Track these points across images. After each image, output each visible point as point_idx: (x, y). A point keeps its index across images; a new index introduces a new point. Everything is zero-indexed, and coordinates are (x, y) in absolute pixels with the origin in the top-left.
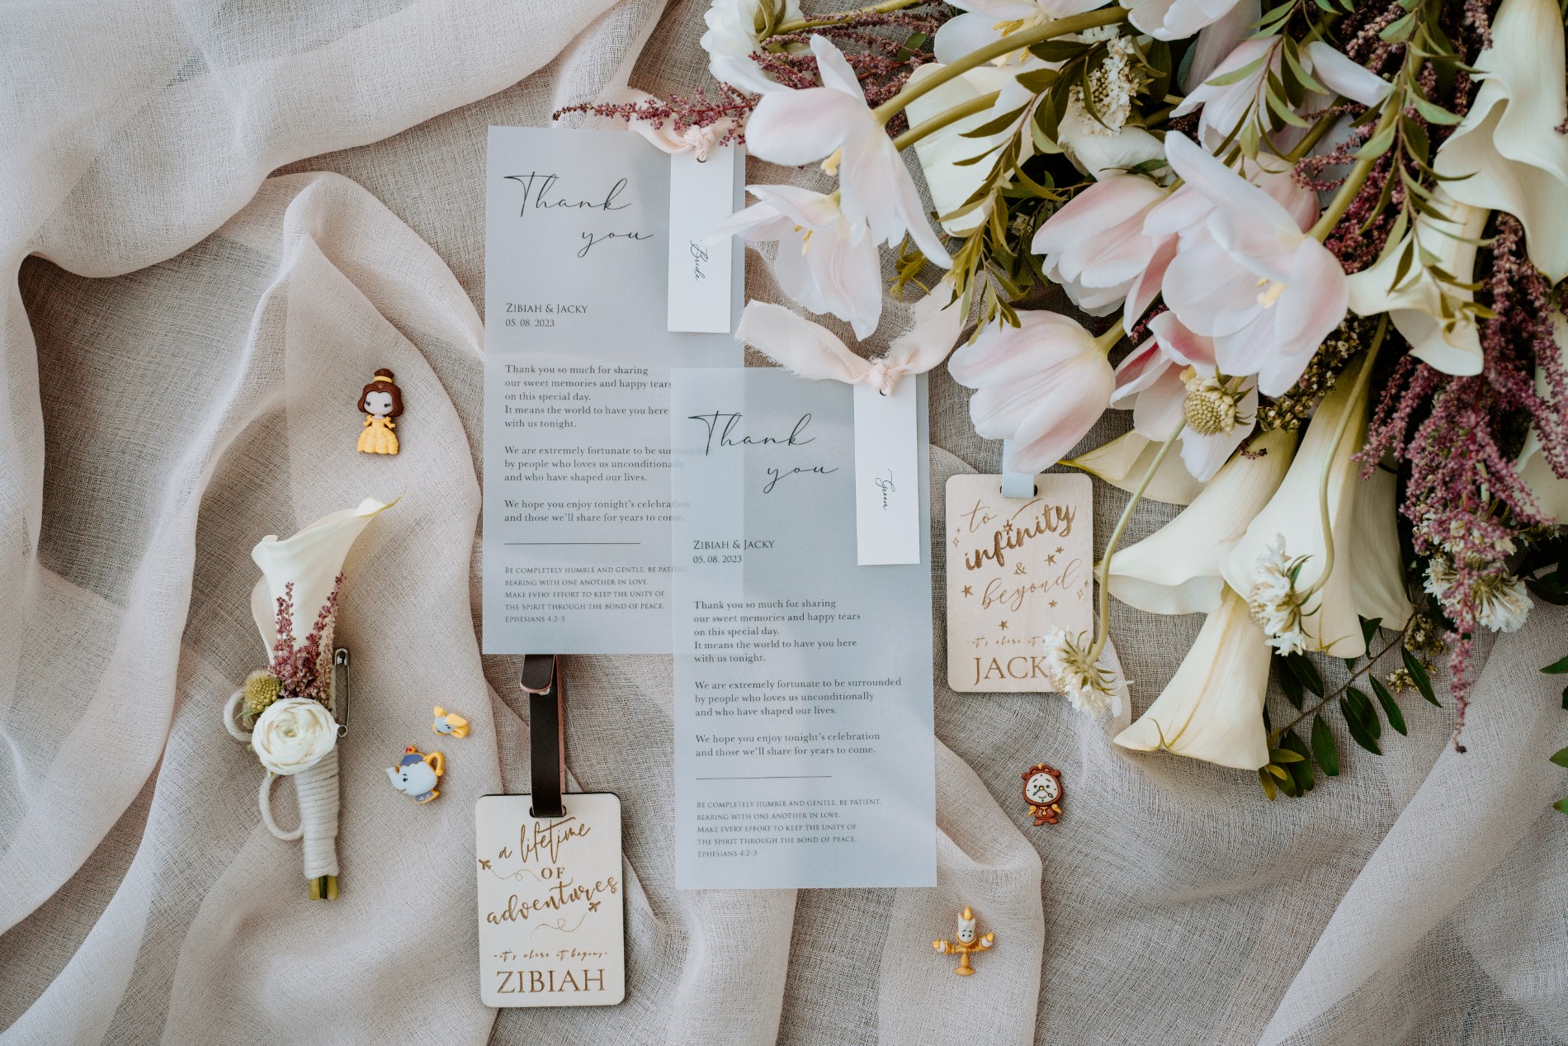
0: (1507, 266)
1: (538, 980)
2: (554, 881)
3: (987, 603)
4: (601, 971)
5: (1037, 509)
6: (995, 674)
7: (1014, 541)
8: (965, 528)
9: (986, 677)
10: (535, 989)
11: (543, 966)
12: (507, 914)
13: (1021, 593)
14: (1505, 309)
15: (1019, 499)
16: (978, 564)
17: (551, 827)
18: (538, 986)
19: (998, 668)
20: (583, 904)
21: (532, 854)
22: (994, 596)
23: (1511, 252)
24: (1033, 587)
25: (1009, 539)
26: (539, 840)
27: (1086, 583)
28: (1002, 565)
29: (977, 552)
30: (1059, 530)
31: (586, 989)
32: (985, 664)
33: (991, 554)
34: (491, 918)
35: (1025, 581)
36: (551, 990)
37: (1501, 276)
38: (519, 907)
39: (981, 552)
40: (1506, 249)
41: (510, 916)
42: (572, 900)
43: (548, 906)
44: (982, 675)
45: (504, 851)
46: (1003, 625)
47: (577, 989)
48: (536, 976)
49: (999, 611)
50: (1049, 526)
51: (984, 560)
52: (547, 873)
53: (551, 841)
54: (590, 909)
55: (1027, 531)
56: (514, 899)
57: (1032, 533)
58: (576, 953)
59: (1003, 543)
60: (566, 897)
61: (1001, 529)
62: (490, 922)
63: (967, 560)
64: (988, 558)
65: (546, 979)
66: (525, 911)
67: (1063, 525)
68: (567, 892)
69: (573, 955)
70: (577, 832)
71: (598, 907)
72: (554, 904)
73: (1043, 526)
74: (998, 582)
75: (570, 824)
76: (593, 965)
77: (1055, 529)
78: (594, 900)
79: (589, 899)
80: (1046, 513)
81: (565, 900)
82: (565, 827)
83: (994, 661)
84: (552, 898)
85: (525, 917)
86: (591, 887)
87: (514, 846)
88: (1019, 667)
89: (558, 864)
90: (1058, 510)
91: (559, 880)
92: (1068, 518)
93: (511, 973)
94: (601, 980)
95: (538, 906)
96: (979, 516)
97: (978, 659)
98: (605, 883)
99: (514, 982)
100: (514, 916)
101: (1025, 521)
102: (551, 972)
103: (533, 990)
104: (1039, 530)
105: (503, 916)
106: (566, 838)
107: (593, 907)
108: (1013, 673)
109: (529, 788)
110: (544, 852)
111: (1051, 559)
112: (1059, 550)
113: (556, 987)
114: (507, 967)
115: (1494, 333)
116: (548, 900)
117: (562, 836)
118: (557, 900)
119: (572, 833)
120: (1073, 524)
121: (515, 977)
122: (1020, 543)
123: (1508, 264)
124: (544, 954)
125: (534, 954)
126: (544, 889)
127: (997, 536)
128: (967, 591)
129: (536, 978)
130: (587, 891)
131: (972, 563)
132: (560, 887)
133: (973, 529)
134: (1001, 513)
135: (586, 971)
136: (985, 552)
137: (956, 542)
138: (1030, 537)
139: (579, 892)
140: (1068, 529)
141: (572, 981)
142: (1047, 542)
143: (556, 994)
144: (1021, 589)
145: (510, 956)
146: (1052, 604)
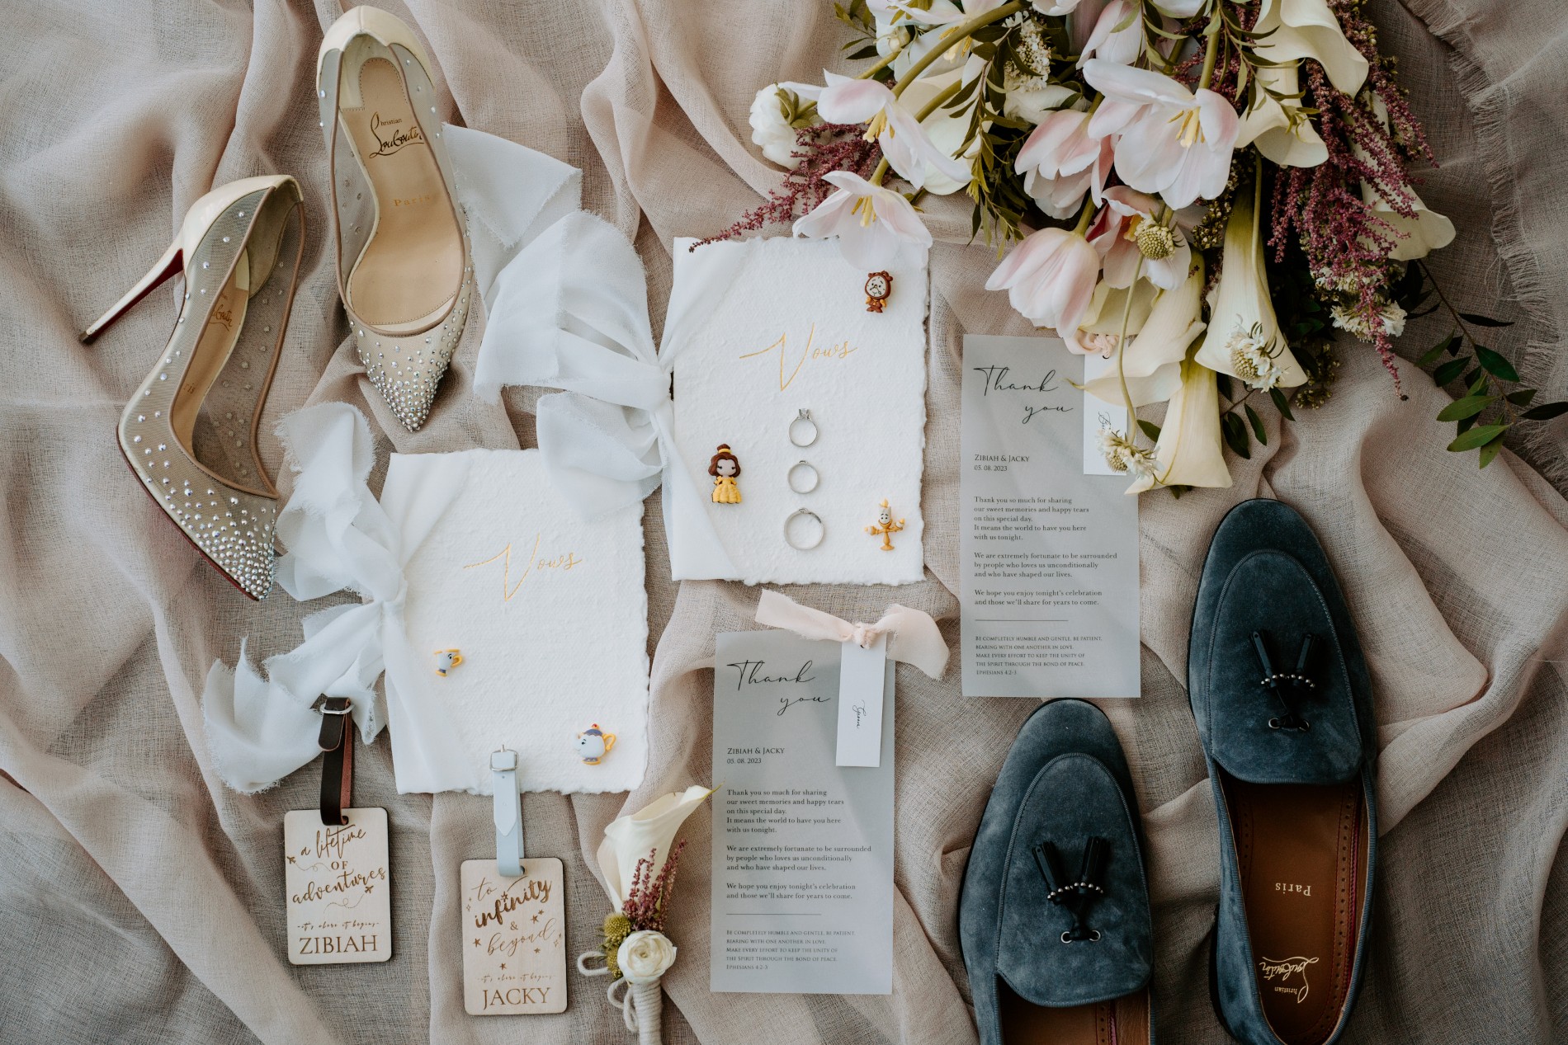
0: (1322, 93)
1: (329, 944)
2: (340, 872)
3: (491, 950)
4: (374, 936)
5: (525, 883)
6: (498, 1001)
7: (509, 907)
8: (475, 898)
9: (492, 1004)
10: (327, 950)
11: (331, 933)
12: (307, 896)
13: (515, 943)
14: (1330, 119)
15: (512, 876)
16: (484, 923)
17: (338, 833)
18: (329, 948)
19: (500, 997)
20: (361, 887)
21: (325, 852)
22: (496, 946)
23: (1321, 85)
24: (523, 939)
25: (505, 904)
26: (329, 841)
27: (560, 935)
28: (501, 923)
29: (484, 915)
30: (541, 898)
31: (364, 950)
32: (491, 995)
33: (493, 916)
34: (296, 899)
35: (518, 935)
36: (339, 951)
37: (1321, 100)
38: (316, 890)
39: (486, 915)
40: (1318, 84)
41: (309, 897)
42: (354, 885)
43: (336, 889)
44: (489, 1003)
45: (305, 850)
46: (503, 966)
47: (357, 950)
48: (328, 941)
49: (500, 956)
50: (533, 895)
51: (489, 920)
52: (335, 866)
53: (338, 842)
54: (366, 891)
55: (518, 899)
56: (312, 885)
57: (521, 900)
58: (356, 923)
59: (501, 908)
60: (348, 883)
61: (500, 898)
62: (294, 902)
63: (477, 920)
64: (491, 918)
65: (335, 943)
66: (320, 893)
67: (543, 894)
68: (350, 879)
69: (354, 925)
70: (356, 835)
71: (372, 890)
72: (341, 889)
73: (529, 895)
74: (498, 936)
75: (352, 830)
76: (368, 932)
77: (537, 897)
78: (369, 885)
79: (365, 884)
80: (531, 887)
81: (348, 885)
82: (347, 832)
83: (497, 992)
84: (339, 883)
85: (320, 898)
86: (366, 875)
87: (312, 847)
88: (514, 997)
89: (343, 859)
90: (539, 884)
91: (343, 871)
92: (546, 890)
93: (310, 939)
94: (374, 943)
95: (329, 890)
96: (484, 889)
97: (485, 991)
98: (377, 872)
99: (312, 946)
100: (312, 897)
101: (517, 892)
102: (338, 938)
103: (325, 951)
104: (526, 898)
105: (304, 897)
106: (349, 839)
107: (368, 889)
108: (510, 999)
109: (319, 805)
110: (333, 850)
111: (535, 918)
112: (541, 912)
113: (342, 949)
114: (307, 934)
115: (1329, 135)
116: (336, 885)
117: (346, 839)
118: (342, 884)
119: (353, 836)
120: (550, 894)
121: (313, 942)
122: (513, 907)
123: (1323, 92)
124: (334, 924)
125: (326, 925)
126: (334, 878)
127: (497, 904)
128: (477, 942)
129: (328, 942)
130: (364, 878)
131: (480, 922)
132: (345, 875)
133: (480, 898)
134: (500, 886)
135: (363, 937)
136: (489, 914)
137: (469, 908)
138: (520, 903)
139: (358, 879)
140: (546, 897)
141: (354, 944)
142: (532, 906)
143: (342, 954)
144: (514, 940)
145: (309, 927)
146: (537, 951)
